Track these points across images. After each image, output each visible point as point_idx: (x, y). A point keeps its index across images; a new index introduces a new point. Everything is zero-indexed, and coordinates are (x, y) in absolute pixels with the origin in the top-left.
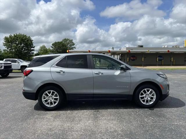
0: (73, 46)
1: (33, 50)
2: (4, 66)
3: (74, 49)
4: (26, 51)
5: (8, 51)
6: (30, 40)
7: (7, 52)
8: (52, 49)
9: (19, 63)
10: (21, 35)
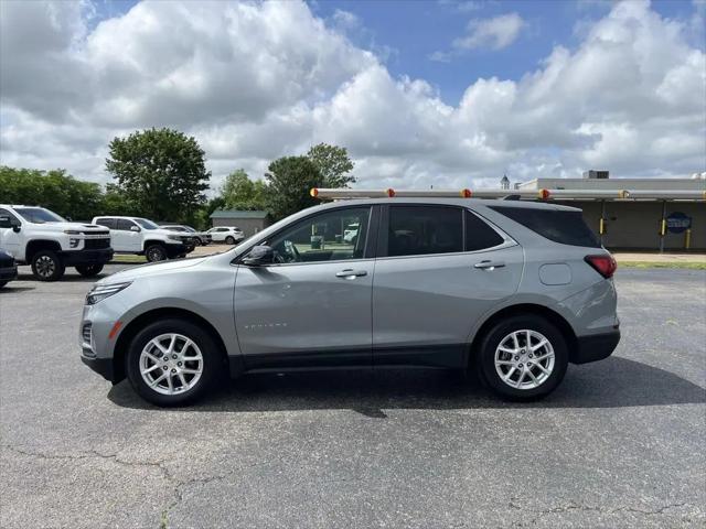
0: (345, 174)
1: (205, 187)
2: (86, 241)
3: (349, 184)
4: (181, 191)
5: (122, 187)
6: (195, 151)
7: (116, 192)
8: (267, 182)
9: (139, 231)
10: (167, 134)
